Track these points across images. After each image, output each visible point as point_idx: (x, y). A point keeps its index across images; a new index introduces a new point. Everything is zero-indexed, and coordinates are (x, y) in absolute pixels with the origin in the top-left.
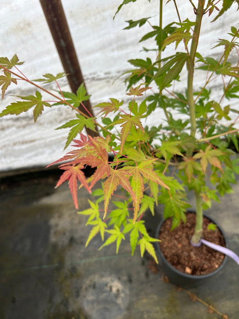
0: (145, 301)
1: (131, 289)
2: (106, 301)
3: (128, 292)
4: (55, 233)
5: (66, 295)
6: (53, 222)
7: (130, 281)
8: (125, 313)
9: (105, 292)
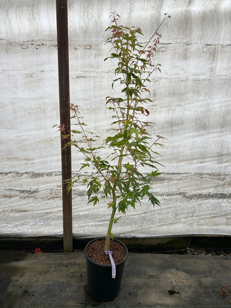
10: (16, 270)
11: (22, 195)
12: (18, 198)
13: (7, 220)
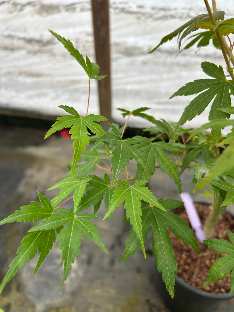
0: (98, 291)
1: (86, 272)
2: (51, 276)
3: (81, 273)
4: (27, 184)
5: (8, 252)
6: (29, 172)
7: (89, 262)
8: (67, 297)
9: (54, 264)
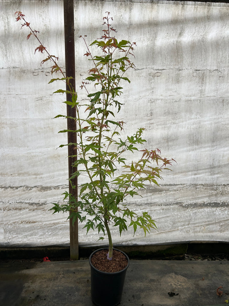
10: (27, 277)
11: (31, 207)
12: (27, 210)
13: (18, 231)
